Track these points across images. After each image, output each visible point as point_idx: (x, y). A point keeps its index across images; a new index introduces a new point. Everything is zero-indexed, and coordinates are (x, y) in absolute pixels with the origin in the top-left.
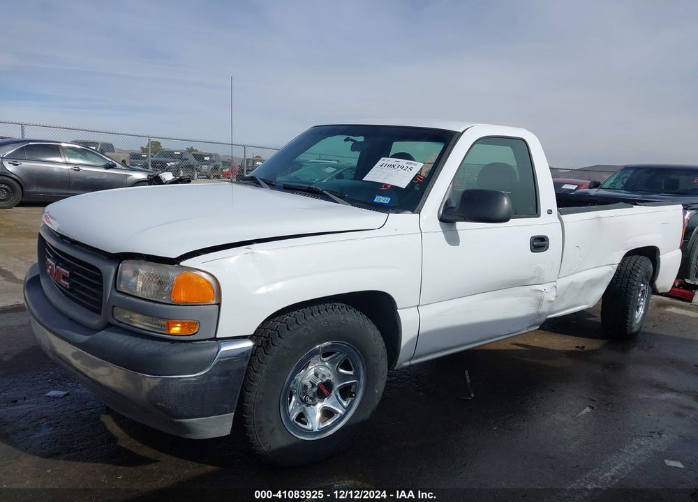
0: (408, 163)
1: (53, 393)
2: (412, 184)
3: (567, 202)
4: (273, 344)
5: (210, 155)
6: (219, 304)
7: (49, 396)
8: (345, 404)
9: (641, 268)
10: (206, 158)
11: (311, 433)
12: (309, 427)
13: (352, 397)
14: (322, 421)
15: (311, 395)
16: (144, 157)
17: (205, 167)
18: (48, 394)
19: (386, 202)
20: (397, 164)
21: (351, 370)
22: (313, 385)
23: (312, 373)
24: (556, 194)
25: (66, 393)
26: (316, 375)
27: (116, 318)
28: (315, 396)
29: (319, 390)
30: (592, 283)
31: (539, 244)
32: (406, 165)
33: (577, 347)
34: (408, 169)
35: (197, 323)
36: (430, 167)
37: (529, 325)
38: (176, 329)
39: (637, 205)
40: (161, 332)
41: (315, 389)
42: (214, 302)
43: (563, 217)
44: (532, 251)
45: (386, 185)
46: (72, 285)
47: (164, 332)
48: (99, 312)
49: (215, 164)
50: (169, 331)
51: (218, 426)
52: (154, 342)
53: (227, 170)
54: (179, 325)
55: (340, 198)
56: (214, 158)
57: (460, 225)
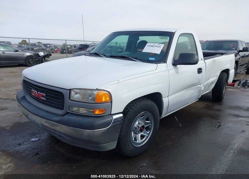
0: (158, 45)
1: (33, 140)
2: (161, 52)
3: (206, 55)
4: (127, 114)
5: (49, 44)
6: (111, 102)
7: (32, 141)
8: (148, 133)
9: (225, 76)
10: (48, 46)
11: (139, 144)
12: (138, 142)
13: (150, 130)
14: (141, 139)
15: (138, 131)
16: (23, 47)
17: (48, 49)
18: (32, 140)
19: (153, 60)
20: (154, 45)
21: (149, 121)
22: (139, 127)
23: (137, 123)
24: (203, 54)
25: (38, 139)
26: (139, 123)
27: (71, 110)
28: (139, 131)
29: (141, 129)
30: (212, 83)
31: (200, 71)
32: (158, 46)
33: (206, 105)
34: (159, 47)
35: (105, 109)
36: (167, 45)
37: (196, 99)
38: (97, 112)
39: (223, 55)
40: (91, 114)
41: (139, 129)
42: (109, 101)
43: (205, 61)
44: (198, 74)
45: (152, 53)
46: (47, 99)
47: (93, 114)
48: (62, 109)
49: (52, 47)
50: (95, 113)
51: (112, 146)
52: (89, 118)
53: (56, 49)
54: (98, 111)
55: (136, 59)
56: (51, 46)
57: (179, 66)
